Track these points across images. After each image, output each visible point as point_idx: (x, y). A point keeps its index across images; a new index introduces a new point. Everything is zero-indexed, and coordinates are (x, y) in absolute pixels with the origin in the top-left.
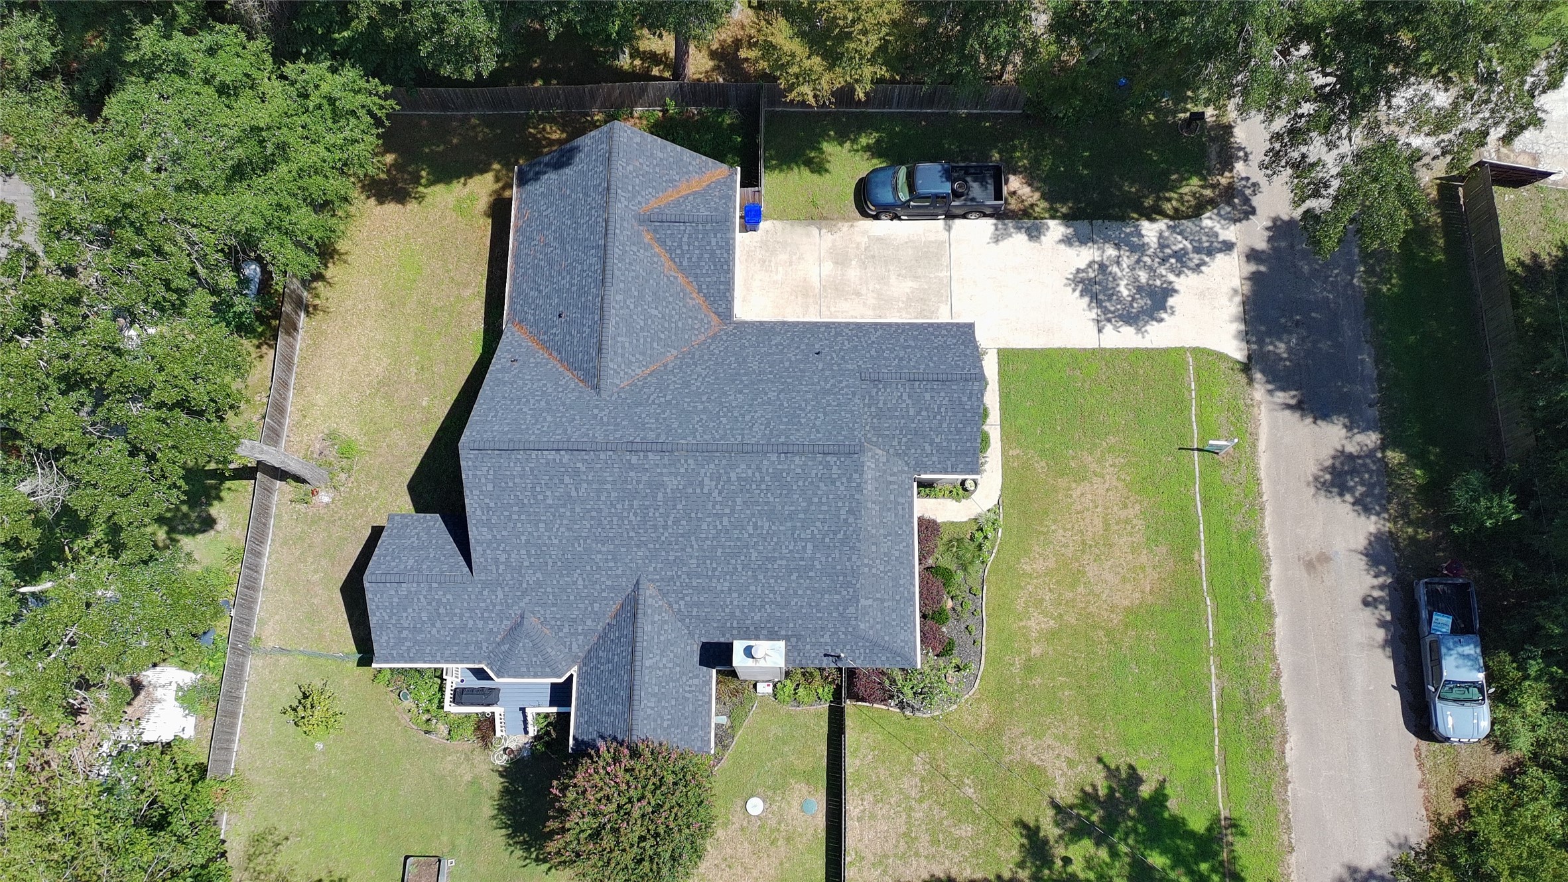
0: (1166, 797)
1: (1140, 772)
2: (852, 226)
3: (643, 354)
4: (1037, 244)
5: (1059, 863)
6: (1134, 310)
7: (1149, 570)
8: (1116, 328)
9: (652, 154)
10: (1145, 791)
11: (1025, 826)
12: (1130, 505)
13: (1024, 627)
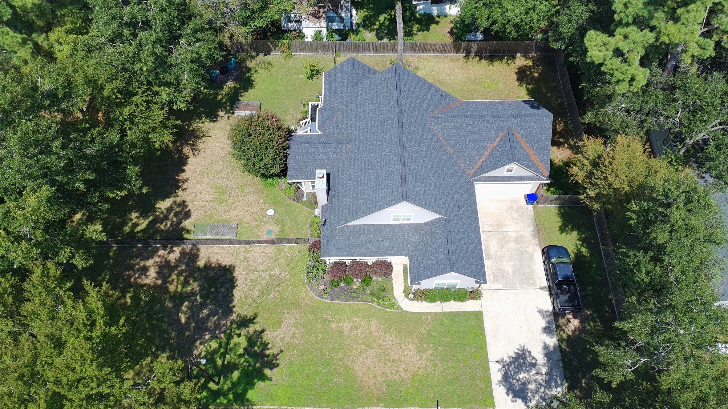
0: (264, 380)
1: (276, 369)
2: (537, 245)
3: (448, 136)
4: (541, 332)
5: (238, 332)
6: (511, 380)
7: (373, 381)
8: (500, 370)
9: (542, 134)
10: (267, 372)
11: (254, 318)
12: (406, 373)
13: (344, 320)
